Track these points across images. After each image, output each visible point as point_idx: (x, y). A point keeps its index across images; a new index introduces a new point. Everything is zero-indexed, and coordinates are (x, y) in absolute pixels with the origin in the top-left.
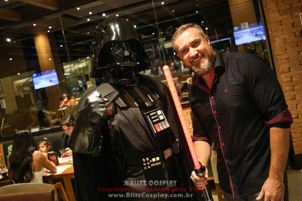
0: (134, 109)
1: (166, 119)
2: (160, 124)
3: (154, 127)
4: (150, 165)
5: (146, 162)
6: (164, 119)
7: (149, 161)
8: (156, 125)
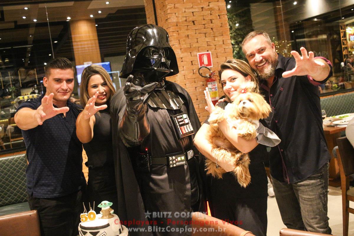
0: (163, 111)
1: (190, 123)
2: (185, 126)
3: (180, 128)
4: (175, 163)
5: (173, 160)
6: (189, 122)
7: (175, 160)
8: (182, 127)
